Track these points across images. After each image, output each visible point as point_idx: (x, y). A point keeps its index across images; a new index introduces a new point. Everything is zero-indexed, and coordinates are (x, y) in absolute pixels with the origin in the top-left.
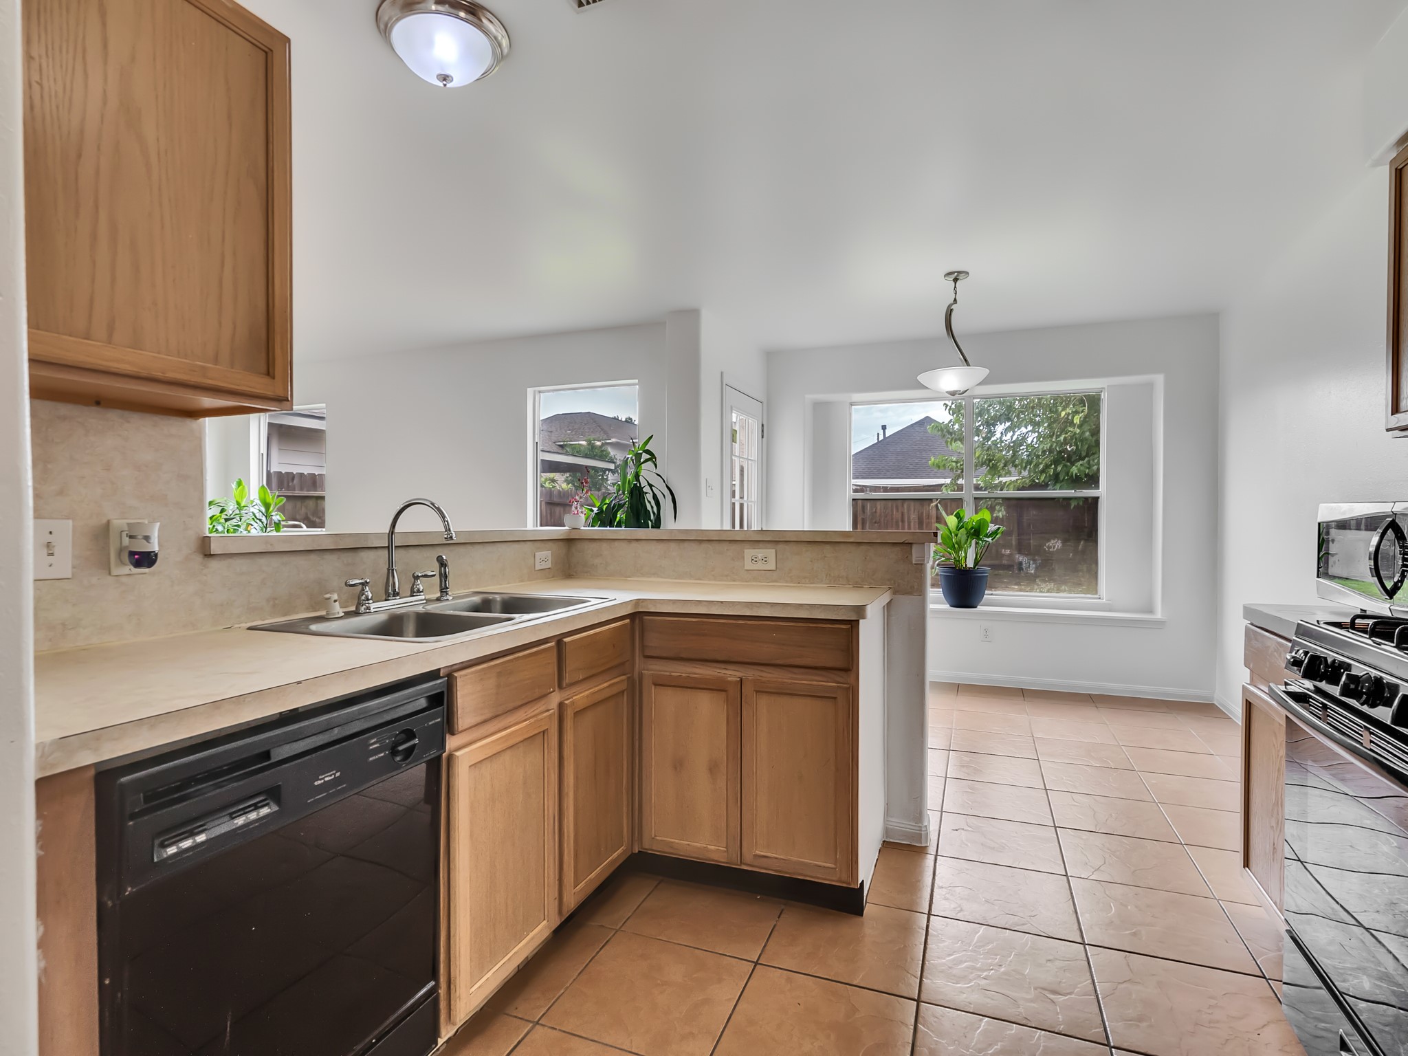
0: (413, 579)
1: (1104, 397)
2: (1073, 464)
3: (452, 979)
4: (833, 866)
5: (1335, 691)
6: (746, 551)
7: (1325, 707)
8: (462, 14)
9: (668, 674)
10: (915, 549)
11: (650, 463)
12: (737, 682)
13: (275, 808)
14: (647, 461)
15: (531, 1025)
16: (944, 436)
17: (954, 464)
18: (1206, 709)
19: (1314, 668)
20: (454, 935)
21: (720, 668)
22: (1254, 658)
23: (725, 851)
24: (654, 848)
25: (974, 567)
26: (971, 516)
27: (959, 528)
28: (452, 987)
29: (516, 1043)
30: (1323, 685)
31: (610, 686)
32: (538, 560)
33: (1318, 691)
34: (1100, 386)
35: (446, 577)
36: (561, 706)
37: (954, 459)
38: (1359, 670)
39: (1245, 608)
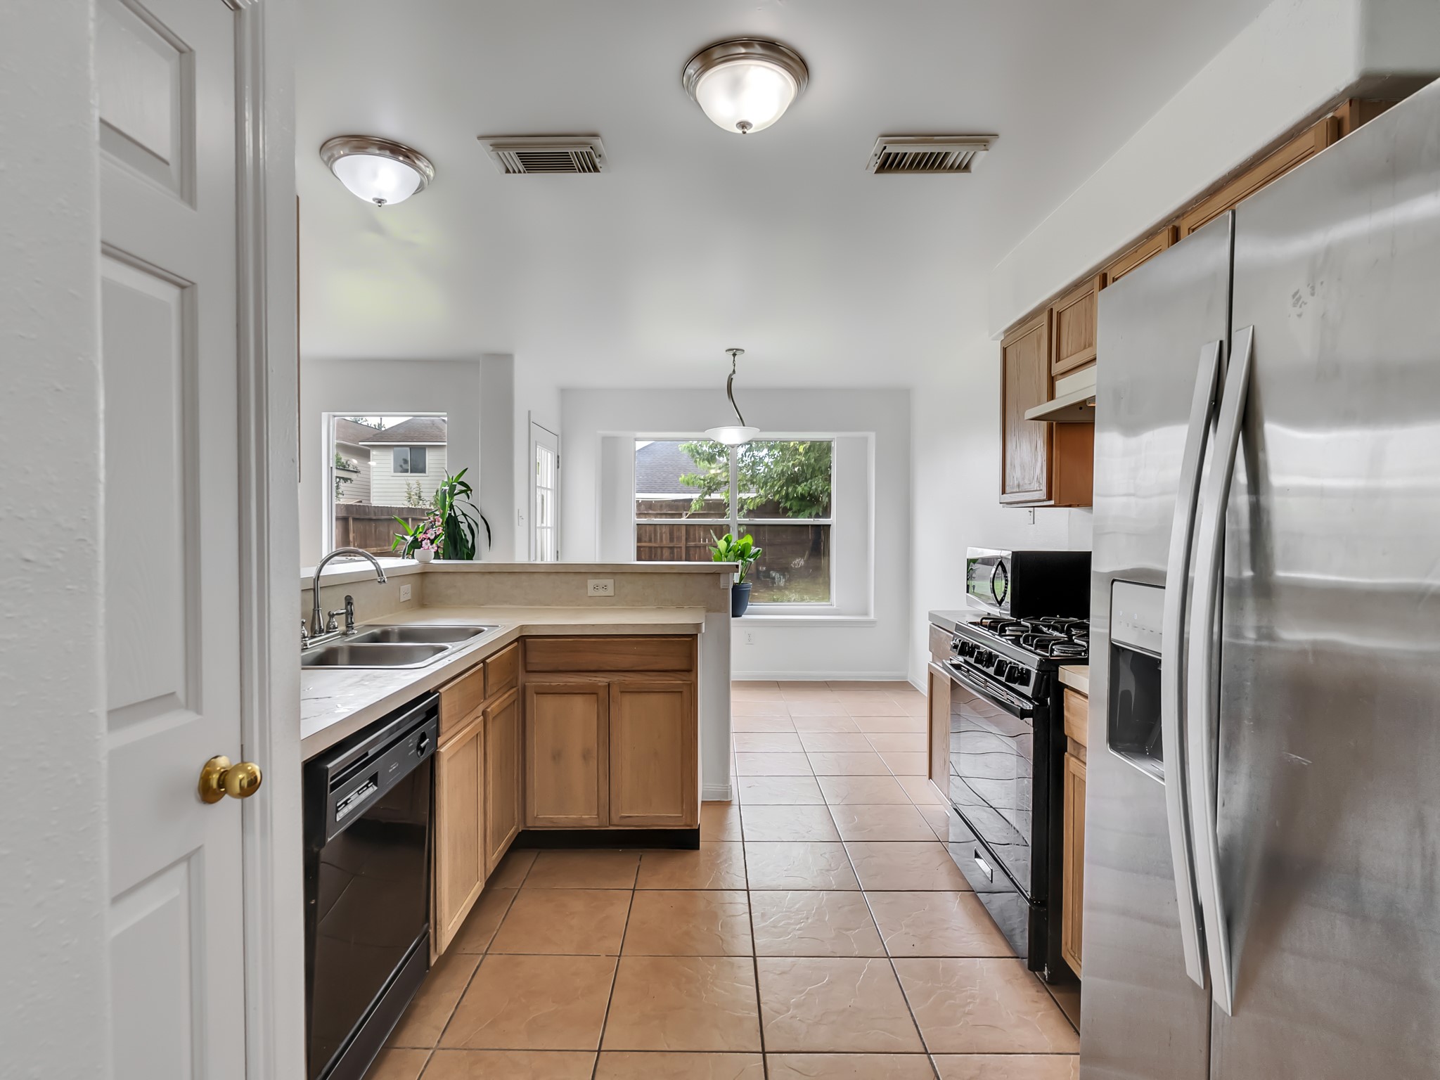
0: (328, 617)
1: (834, 445)
2: (799, 484)
3: (438, 922)
4: (680, 815)
5: (972, 661)
6: (589, 581)
7: (968, 670)
8: (401, 158)
9: (548, 684)
10: (722, 578)
11: (464, 494)
12: (605, 685)
13: (376, 788)
14: (461, 492)
15: (481, 956)
16: (693, 456)
17: (702, 482)
18: (903, 686)
19: (964, 649)
20: (440, 888)
21: (591, 676)
22: (935, 646)
23: (596, 818)
24: (536, 825)
25: (740, 582)
26: (736, 543)
27: (728, 550)
28: (438, 927)
29: (475, 968)
30: (967, 658)
31: (509, 696)
32: (402, 593)
33: (966, 662)
34: (831, 437)
35: (352, 614)
36: (484, 713)
37: (702, 477)
38: (984, 649)
39: (930, 613)
